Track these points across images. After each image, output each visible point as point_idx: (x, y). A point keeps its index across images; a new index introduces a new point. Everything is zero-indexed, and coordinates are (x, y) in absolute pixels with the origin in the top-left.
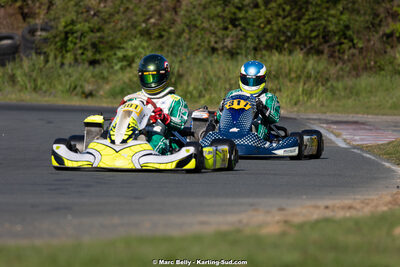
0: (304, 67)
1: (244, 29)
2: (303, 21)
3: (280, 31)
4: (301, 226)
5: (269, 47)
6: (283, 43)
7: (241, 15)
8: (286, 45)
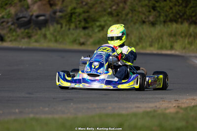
0: (188, 31)
1: (159, 12)
2: (188, 8)
3: (177, 13)
4: (186, 109)
5: (171, 21)
6: (178, 18)
7: (157, 5)
8: (180, 20)
